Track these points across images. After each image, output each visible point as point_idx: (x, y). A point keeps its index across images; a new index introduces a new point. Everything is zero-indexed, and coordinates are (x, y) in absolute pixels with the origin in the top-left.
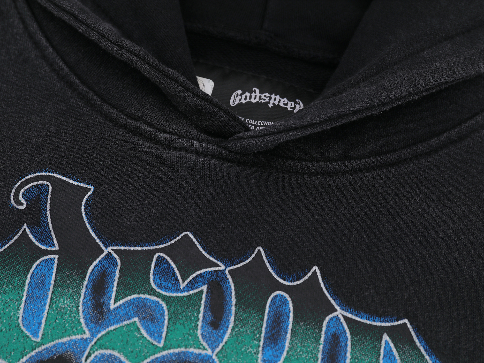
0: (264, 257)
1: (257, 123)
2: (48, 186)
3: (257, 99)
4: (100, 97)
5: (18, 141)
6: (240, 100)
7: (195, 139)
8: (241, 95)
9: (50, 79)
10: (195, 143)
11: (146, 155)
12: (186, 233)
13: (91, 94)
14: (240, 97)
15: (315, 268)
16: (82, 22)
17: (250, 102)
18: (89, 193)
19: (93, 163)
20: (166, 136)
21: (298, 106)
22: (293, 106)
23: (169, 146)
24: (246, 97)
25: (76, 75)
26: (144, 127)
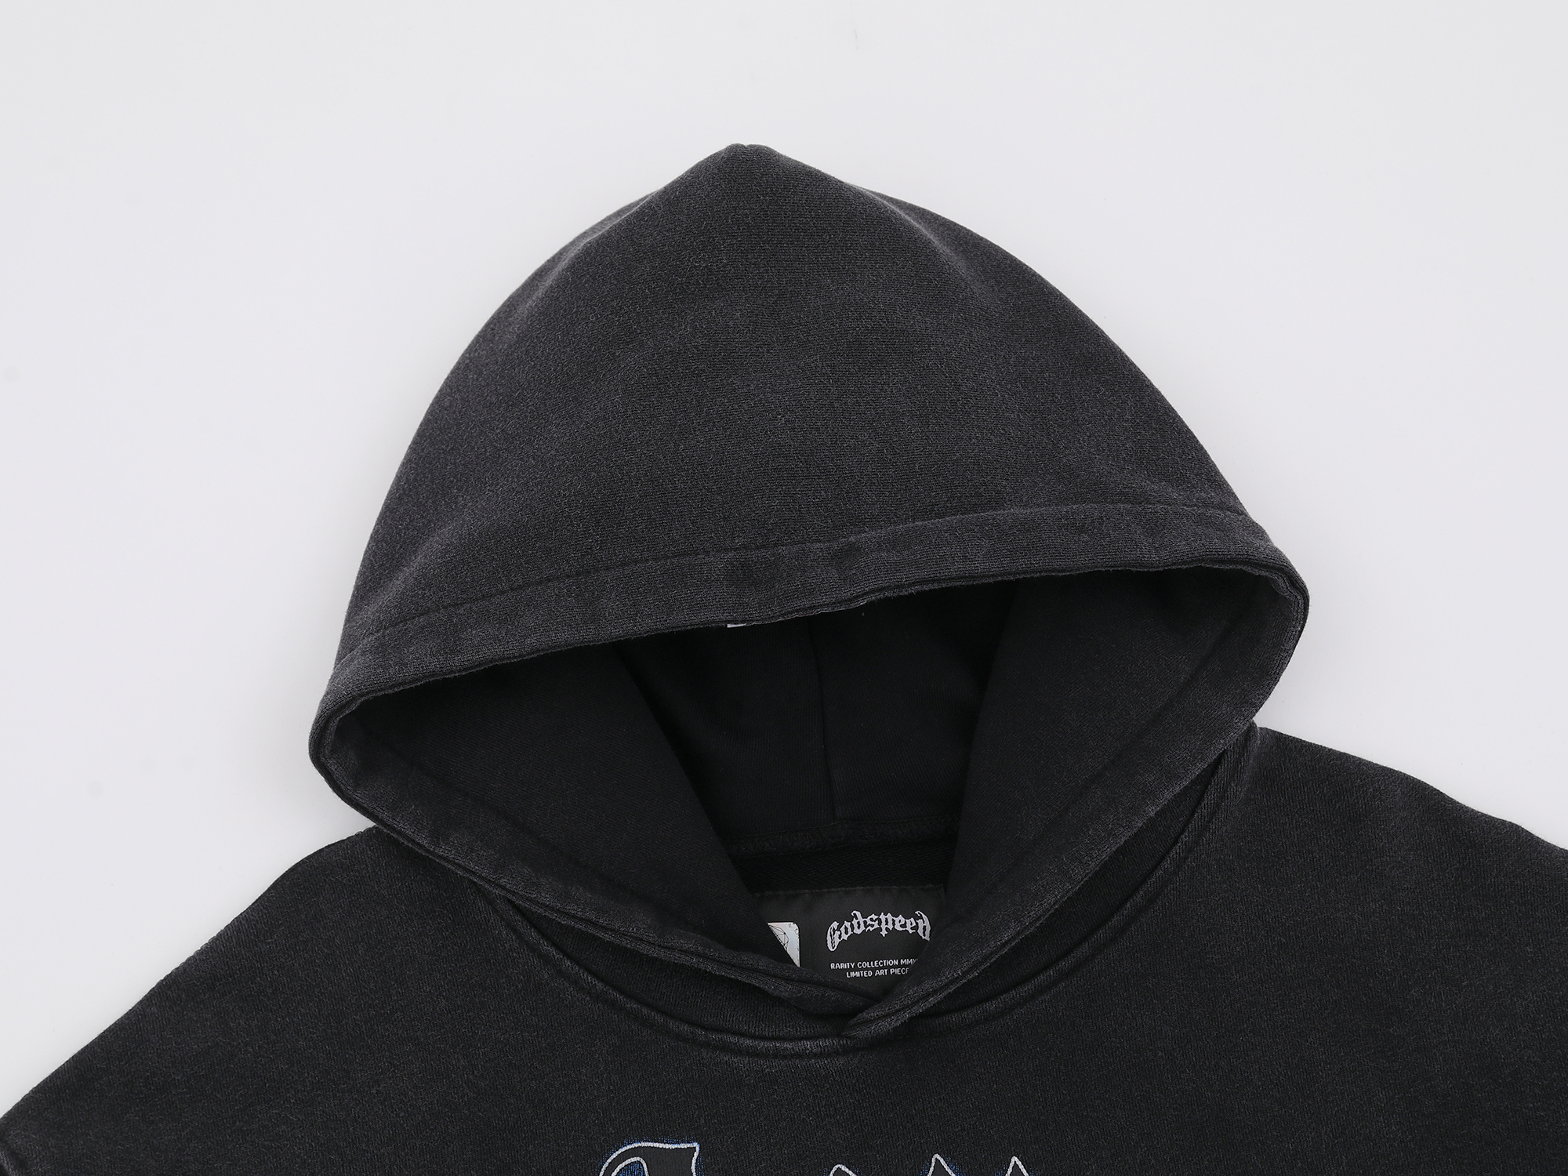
0: (946, 1167)
1: (874, 965)
2: (639, 1162)
3: (862, 928)
4: (659, 1011)
5: (577, 1112)
6: (840, 937)
7: (807, 1038)
8: (839, 929)
9: (582, 1004)
10: (808, 1044)
11: (749, 1075)
12: (837, 1166)
13: (645, 1011)
14: (839, 933)
15: (1015, 1159)
16: (605, 929)
17: (854, 935)
18: (696, 1154)
19: (685, 1110)
20: (768, 1044)
21: (920, 921)
22: (914, 924)
23: (775, 1056)
24: (846, 928)
25: (615, 988)
26: (732, 1039)
